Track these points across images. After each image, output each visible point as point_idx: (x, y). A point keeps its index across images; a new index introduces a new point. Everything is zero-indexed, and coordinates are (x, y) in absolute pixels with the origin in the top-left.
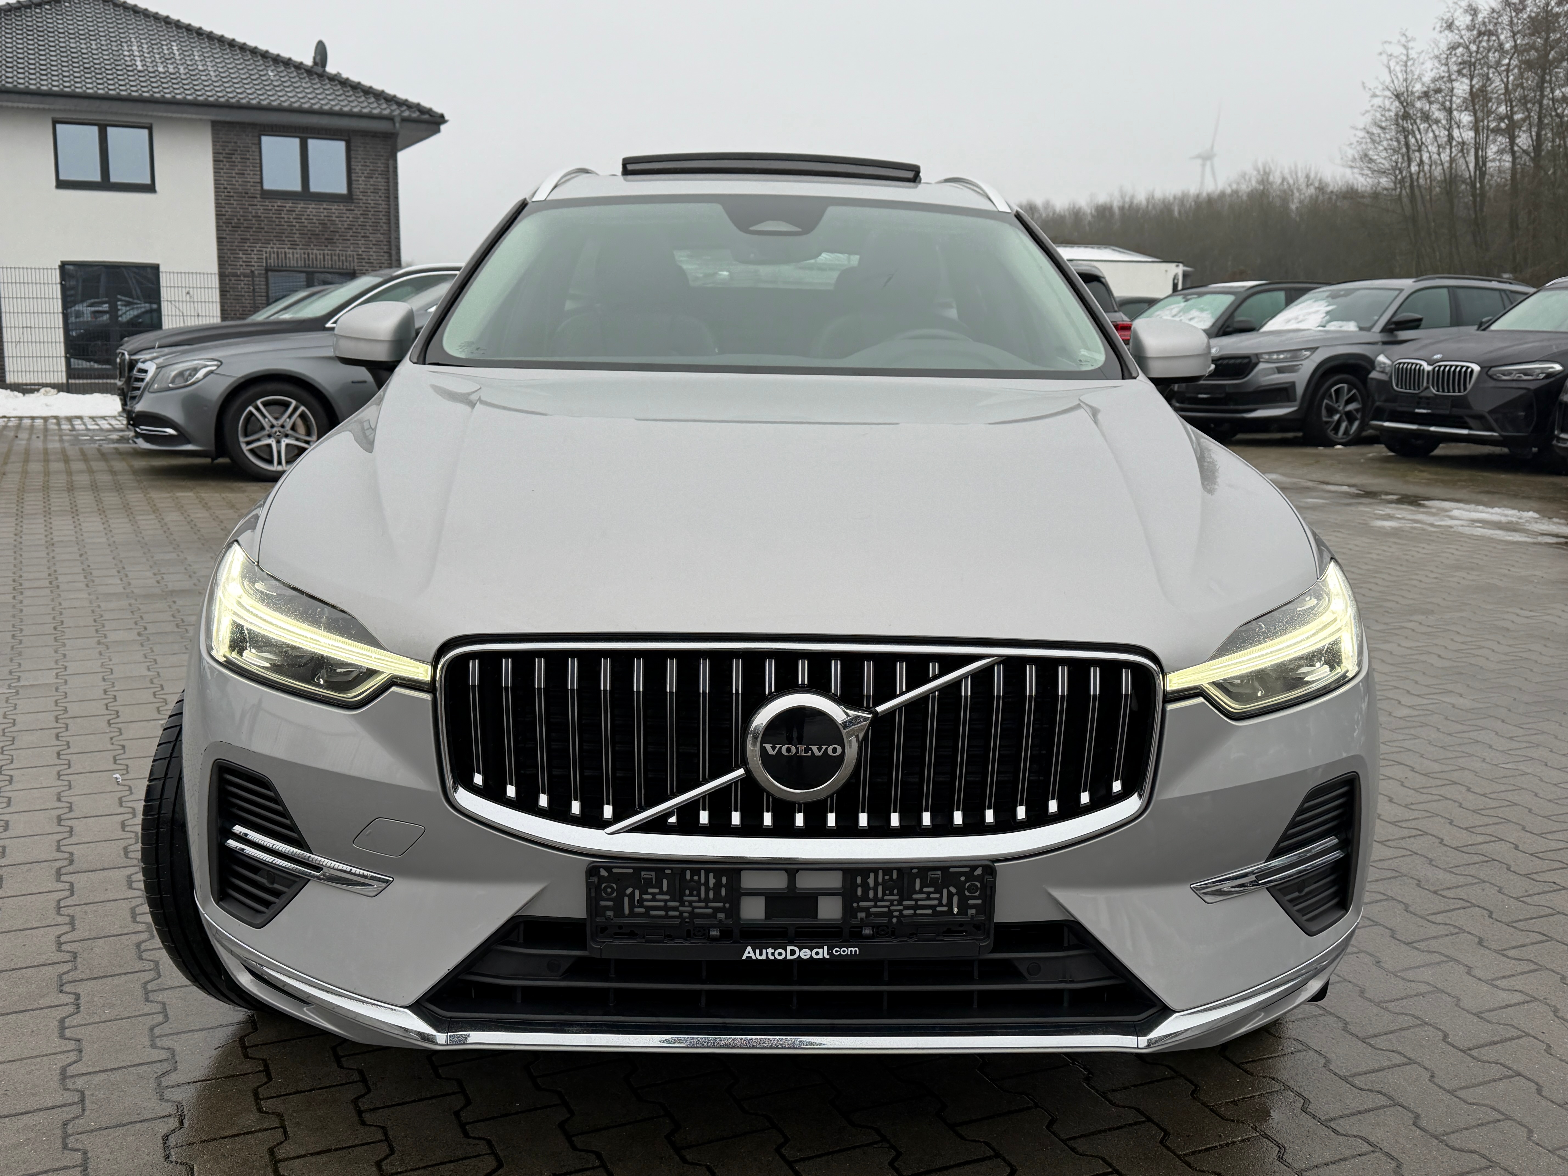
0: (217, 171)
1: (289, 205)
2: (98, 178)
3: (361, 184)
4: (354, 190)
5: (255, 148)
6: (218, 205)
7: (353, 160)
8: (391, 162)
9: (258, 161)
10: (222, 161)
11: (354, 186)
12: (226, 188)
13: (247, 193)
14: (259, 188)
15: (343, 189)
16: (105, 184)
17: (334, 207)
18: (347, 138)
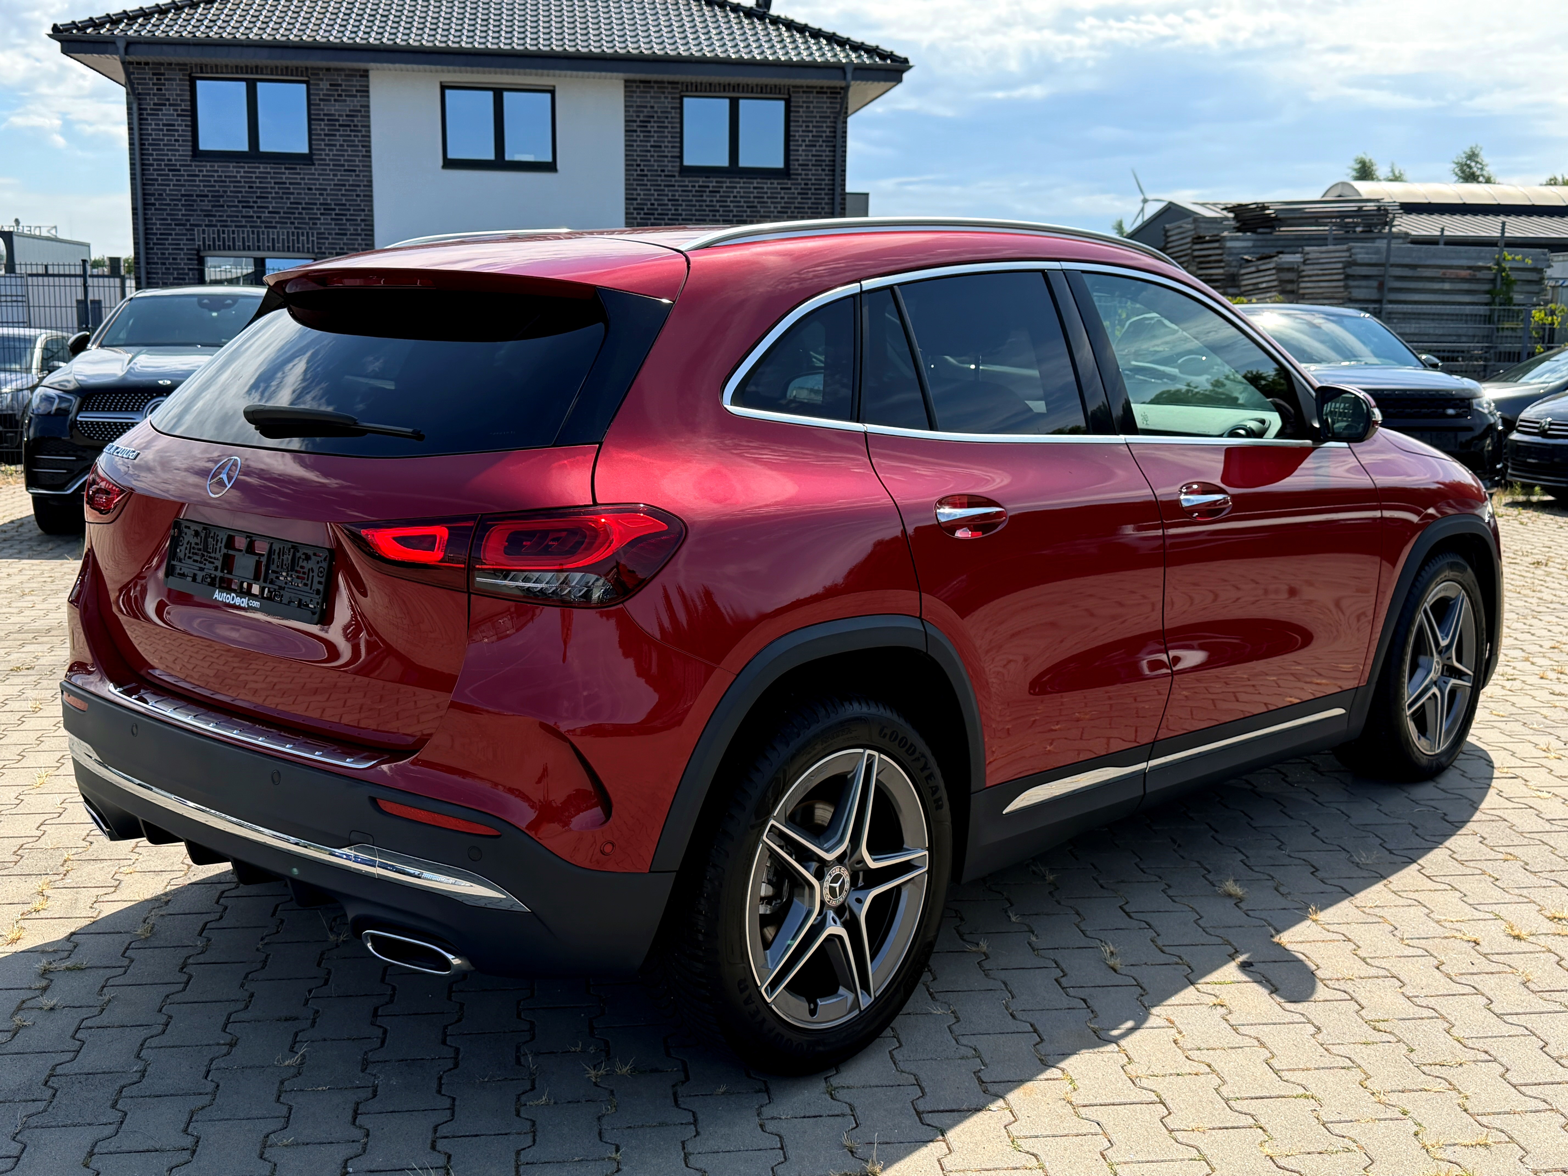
0: (628, 146)
1: (712, 183)
2: (491, 156)
3: (801, 154)
4: (792, 162)
5: (674, 113)
6: (629, 188)
7: (792, 124)
8: (839, 126)
9: (678, 130)
10: (636, 131)
11: (792, 158)
12: (639, 165)
13: (663, 171)
14: (678, 164)
15: (778, 163)
16: (500, 163)
17: (768, 185)
18: (786, 96)
